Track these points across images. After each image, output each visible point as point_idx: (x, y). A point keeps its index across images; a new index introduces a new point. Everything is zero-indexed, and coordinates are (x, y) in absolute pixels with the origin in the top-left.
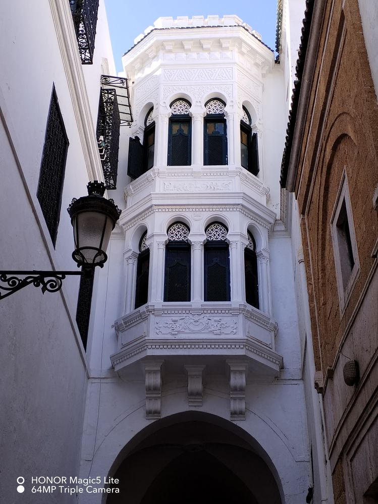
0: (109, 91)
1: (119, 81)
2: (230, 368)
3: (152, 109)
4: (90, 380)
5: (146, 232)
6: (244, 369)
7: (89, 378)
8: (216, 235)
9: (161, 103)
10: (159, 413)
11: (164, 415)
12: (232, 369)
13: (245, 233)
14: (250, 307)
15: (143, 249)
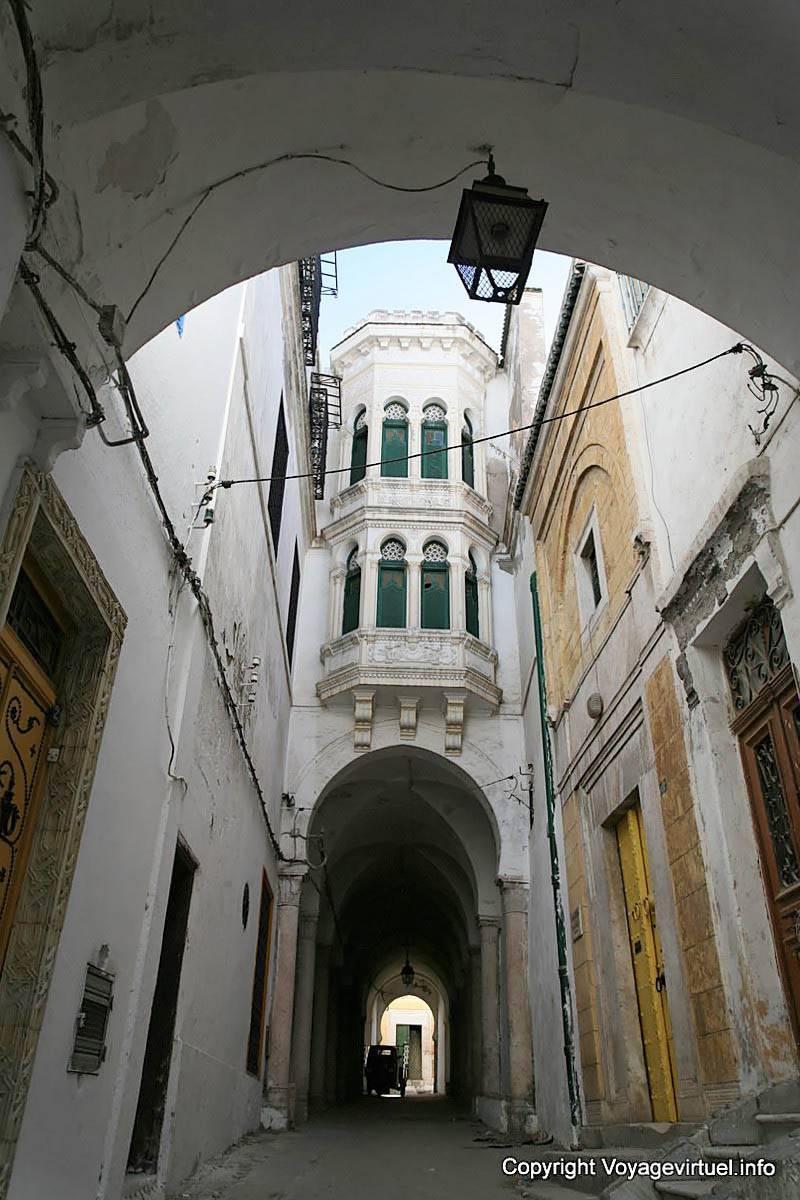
0: (319, 391)
1: (332, 381)
2: (447, 699)
3: (364, 411)
4: (293, 709)
5: (356, 548)
6: (462, 702)
7: (292, 706)
8: (435, 556)
9: (376, 406)
10: (369, 746)
11: (373, 748)
12: (450, 701)
13: (467, 555)
14: (470, 637)
15: (352, 568)
